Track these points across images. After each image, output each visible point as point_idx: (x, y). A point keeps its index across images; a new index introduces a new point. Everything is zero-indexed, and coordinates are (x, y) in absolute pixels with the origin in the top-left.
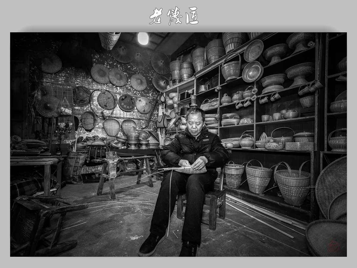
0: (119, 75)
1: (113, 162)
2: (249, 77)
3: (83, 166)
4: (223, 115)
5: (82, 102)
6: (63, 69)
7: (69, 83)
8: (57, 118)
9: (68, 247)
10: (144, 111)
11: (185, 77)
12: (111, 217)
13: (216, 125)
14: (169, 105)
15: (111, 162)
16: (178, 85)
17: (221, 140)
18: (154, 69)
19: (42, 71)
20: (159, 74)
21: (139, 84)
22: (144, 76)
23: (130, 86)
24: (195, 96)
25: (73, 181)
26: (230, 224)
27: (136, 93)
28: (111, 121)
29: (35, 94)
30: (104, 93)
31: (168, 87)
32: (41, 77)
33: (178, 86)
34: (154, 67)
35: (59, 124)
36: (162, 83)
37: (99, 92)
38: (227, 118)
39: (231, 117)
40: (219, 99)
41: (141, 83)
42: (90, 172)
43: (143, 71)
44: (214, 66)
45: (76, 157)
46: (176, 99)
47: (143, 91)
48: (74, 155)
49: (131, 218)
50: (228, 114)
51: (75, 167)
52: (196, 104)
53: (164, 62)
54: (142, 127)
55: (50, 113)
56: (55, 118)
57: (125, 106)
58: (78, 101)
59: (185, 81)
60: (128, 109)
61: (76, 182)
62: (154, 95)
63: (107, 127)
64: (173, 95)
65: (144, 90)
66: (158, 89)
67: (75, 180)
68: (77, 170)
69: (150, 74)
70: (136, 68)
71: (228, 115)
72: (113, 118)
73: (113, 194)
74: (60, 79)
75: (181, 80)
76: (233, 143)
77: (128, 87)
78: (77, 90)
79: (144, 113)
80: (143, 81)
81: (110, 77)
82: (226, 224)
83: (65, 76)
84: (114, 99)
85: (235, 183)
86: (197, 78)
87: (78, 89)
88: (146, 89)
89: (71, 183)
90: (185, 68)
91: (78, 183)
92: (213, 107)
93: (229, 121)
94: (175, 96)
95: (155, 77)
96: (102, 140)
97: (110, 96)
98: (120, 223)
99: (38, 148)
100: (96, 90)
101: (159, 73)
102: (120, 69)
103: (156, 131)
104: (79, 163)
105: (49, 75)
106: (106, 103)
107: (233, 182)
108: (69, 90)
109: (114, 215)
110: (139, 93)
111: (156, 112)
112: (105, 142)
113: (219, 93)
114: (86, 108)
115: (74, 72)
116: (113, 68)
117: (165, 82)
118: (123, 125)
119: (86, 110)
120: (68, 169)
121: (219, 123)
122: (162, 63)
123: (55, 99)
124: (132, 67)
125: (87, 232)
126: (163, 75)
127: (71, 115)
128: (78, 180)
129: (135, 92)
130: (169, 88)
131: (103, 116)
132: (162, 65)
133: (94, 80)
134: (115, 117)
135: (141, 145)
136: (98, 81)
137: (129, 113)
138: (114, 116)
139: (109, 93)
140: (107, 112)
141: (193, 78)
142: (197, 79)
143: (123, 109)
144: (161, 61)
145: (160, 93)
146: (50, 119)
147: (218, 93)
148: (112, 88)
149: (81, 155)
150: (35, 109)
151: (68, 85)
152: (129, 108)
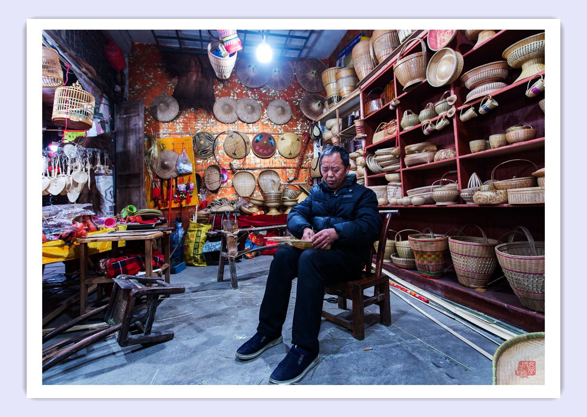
0: (250, 107)
1: (232, 235)
2: (439, 78)
3: (205, 242)
4: (406, 148)
5: (204, 153)
6: (181, 113)
7: (188, 130)
8: (176, 178)
9: (163, 337)
10: (290, 154)
11: (345, 92)
12: (223, 310)
13: (396, 166)
14: (326, 139)
15: (228, 235)
16: (336, 106)
17: (407, 192)
18: (301, 87)
19: (158, 121)
20: (311, 93)
21: (280, 114)
22: (287, 101)
23: (267, 119)
24: (362, 120)
25: (194, 262)
26: (394, 334)
27: (276, 129)
28: (243, 176)
29: (151, 151)
30: (231, 136)
31: (325, 110)
32: (157, 129)
33: (337, 108)
34: (301, 84)
35: (178, 186)
36: (315, 106)
37: (225, 136)
38: (413, 152)
39: (419, 151)
40: (397, 120)
41: (283, 111)
42: (213, 250)
43: (285, 92)
44: (386, 66)
45: (197, 229)
46: (336, 129)
47: (286, 123)
48: (194, 227)
49: (248, 313)
50: (412, 145)
51: (195, 243)
52: (365, 134)
53: (317, 72)
54: (288, 179)
55: (168, 173)
56: (174, 178)
57: (261, 151)
58: (199, 152)
59: (346, 99)
60: (265, 155)
61: (198, 263)
62: (304, 127)
63: (238, 185)
64: (331, 122)
65: (288, 122)
66: (308, 117)
67: (196, 261)
68: (198, 248)
69: (297, 95)
70: (275, 91)
71: (413, 147)
72: (246, 171)
73: (234, 280)
74: (178, 127)
75: (340, 98)
76: (424, 196)
77: (265, 121)
78: (197, 137)
79: (291, 157)
80: (286, 108)
81: (239, 112)
82: (387, 334)
83: (183, 122)
84: (245, 143)
85: (430, 267)
86: (363, 90)
87: (199, 136)
88: (291, 119)
89: (192, 265)
90: (343, 78)
91: (200, 265)
92: (390, 136)
93: (414, 158)
94: (335, 125)
95: (303, 99)
96: (231, 203)
97: (239, 138)
98: (231, 318)
99: (153, 220)
100: (221, 134)
101: (310, 91)
102: (252, 97)
103: (310, 183)
104: (200, 237)
105: (166, 123)
106: (234, 149)
107: (426, 266)
108: (188, 140)
109: (228, 308)
110: (281, 127)
111: (310, 154)
112: (235, 206)
113: (397, 111)
114: (211, 161)
115: (193, 114)
116: (242, 97)
117: (319, 105)
118: (260, 179)
119: (209, 163)
120: (188, 246)
121: (401, 162)
122: (313, 75)
123: (173, 154)
124: (269, 91)
125: (189, 325)
126: (318, 93)
127: (192, 172)
128: (200, 261)
129: (275, 127)
130: (326, 112)
131: (232, 169)
132: (313, 78)
133: (218, 120)
134: (248, 169)
135: (286, 207)
136: (222, 120)
137: (268, 159)
138: (247, 167)
139: (237, 135)
140: (236, 164)
141: (358, 92)
142: (363, 92)
143: (259, 154)
144: (311, 72)
145: (313, 123)
146: (169, 180)
147: (394, 111)
148: (242, 127)
149: (202, 226)
150: (152, 169)
151: (187, 133)
152: (267, 153)
